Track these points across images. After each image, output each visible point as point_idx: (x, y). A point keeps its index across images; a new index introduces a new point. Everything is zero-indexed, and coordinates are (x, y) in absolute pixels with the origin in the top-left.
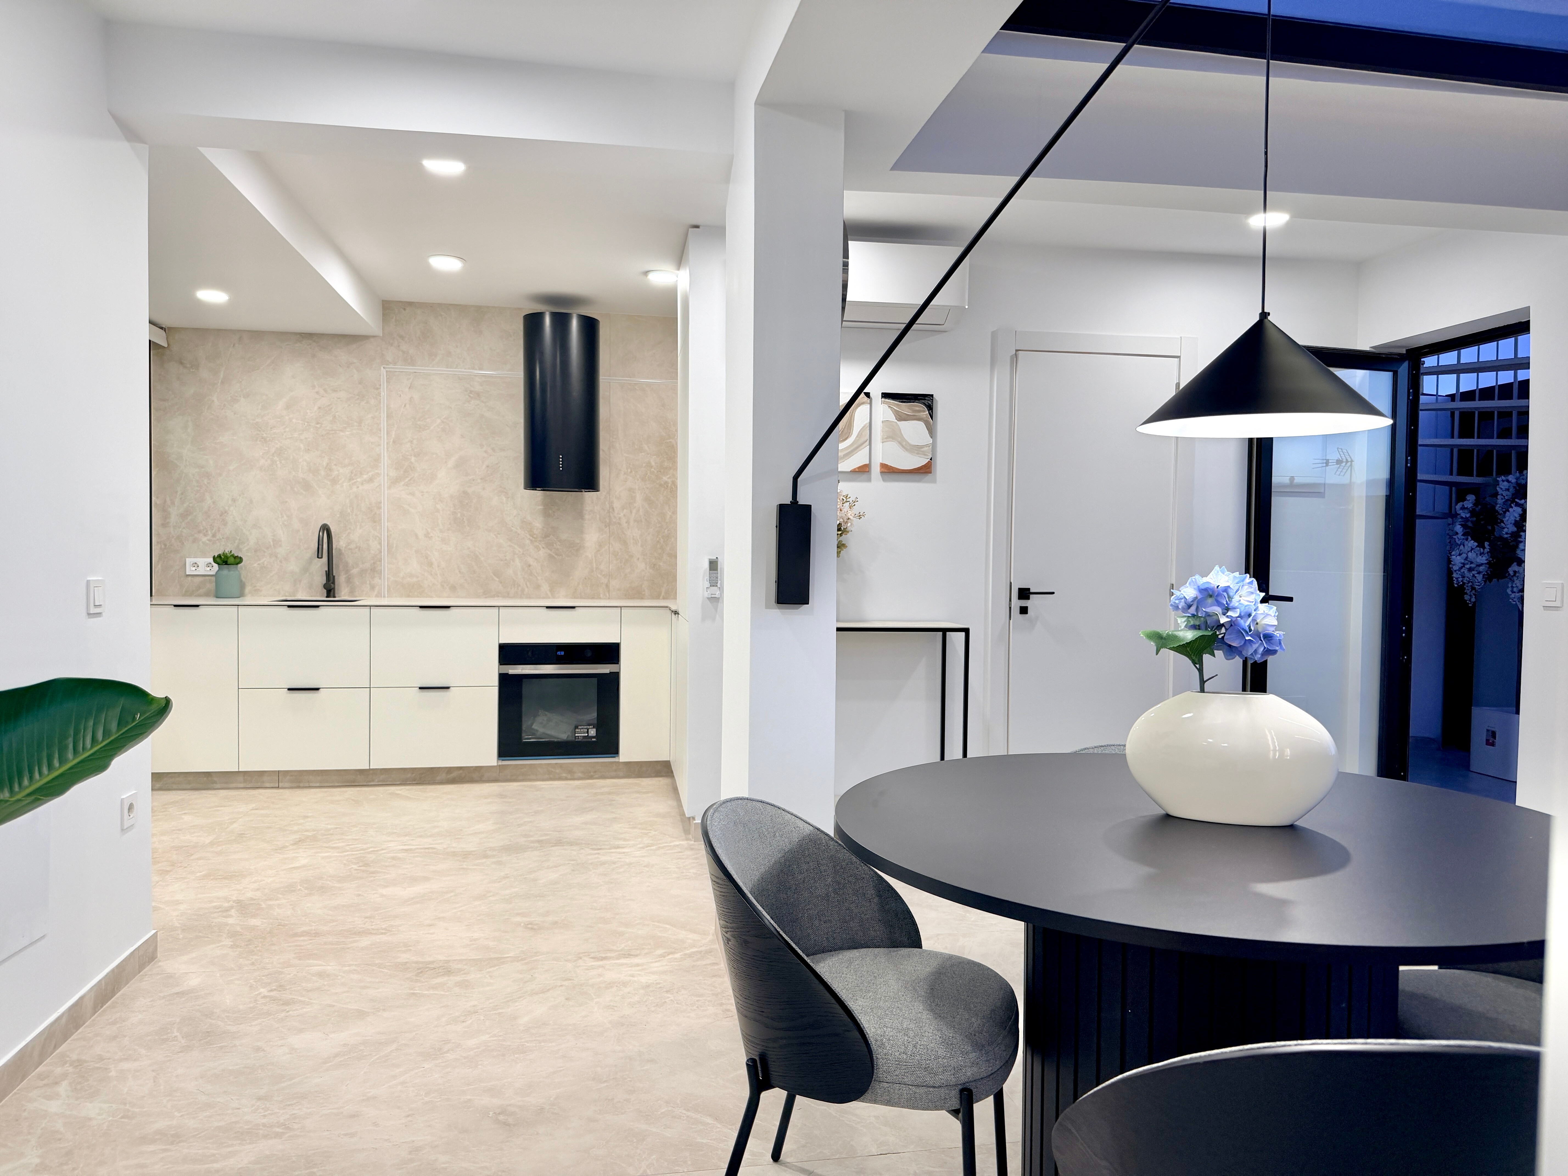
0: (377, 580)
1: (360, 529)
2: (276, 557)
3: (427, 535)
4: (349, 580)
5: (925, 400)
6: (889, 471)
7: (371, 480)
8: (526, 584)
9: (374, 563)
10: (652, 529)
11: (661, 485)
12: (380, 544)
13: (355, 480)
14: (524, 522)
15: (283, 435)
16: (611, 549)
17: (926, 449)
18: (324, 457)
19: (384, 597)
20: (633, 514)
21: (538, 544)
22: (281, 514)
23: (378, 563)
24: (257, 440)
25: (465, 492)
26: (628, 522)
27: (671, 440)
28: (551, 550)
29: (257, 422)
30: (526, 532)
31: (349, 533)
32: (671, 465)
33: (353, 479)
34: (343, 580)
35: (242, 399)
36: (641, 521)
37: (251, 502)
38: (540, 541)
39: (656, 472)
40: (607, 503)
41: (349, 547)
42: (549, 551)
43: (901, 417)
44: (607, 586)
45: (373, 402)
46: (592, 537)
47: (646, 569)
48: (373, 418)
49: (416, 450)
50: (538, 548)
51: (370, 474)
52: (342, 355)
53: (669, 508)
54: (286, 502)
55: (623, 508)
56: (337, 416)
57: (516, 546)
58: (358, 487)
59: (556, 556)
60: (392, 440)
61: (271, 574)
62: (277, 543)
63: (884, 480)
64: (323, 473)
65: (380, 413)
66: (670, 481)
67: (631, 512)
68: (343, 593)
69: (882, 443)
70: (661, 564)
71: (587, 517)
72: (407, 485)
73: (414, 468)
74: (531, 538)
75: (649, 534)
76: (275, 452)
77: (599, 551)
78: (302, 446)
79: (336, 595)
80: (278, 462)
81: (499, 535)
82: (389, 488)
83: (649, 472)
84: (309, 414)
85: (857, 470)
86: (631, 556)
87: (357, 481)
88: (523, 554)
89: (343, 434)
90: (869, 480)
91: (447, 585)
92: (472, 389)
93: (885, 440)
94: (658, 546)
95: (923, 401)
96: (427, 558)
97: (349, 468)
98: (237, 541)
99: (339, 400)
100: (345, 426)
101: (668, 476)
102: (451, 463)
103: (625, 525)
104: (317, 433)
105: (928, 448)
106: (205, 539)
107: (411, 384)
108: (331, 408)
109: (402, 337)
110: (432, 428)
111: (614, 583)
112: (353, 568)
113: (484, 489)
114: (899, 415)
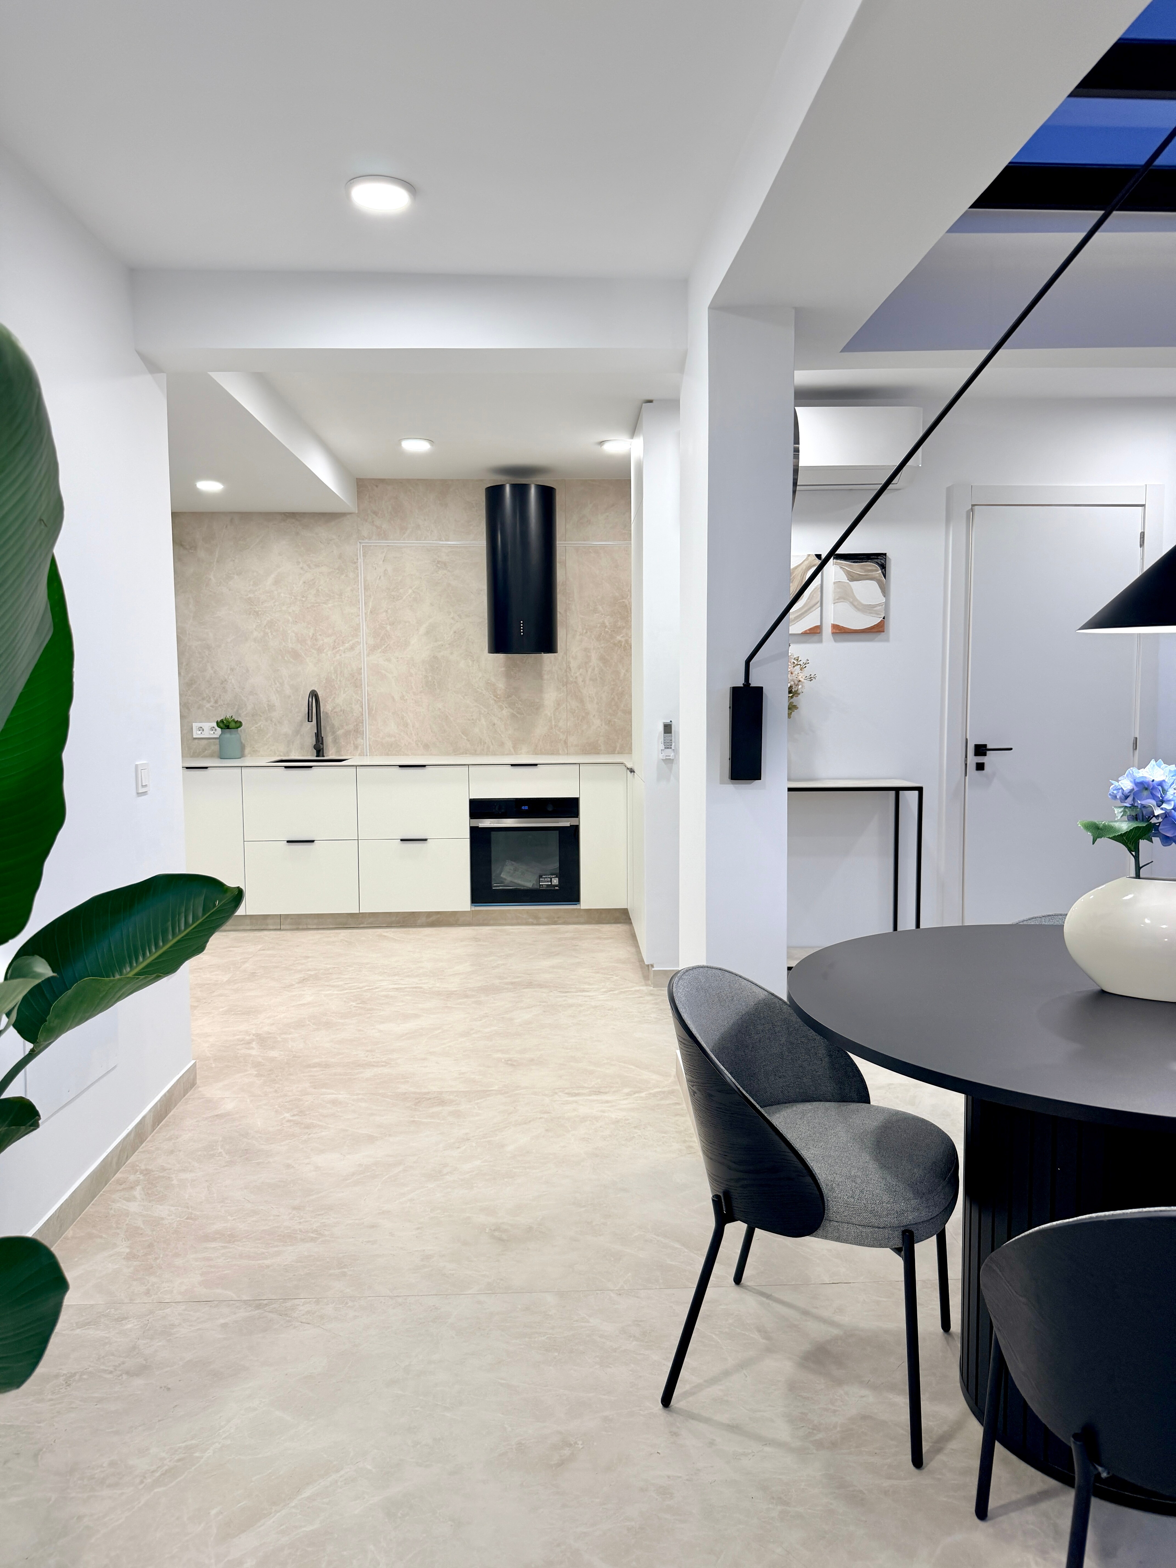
0: (360, 741)
1: (344, 693)
2: (271, 721)
3: (402, 698)
4: (335, 741)
5: (878, 559)
6: (840, 632)
7: (352, 648)
8: (491, 741)
9: (357, 725)
10: (607, 687)
11: (615, 644)
12: (362, 707)
13: (338, 649)
14: (489, 683)
15: (273, 608)
16: (569, 707)
17: (879, 608)
18: (310, 628)
19: (367, 755)
20: (589, 673)
21: (501, 704)
22: (274, 681)
23: (360, 724)
24: (250, 614)
25: (435, 657)
26: (584, 681)
27: (624, 600)
28: (513, 709)
29: (250, 598)
30: (491, 693)
31: (334, 698)
32: (624, 625)
33: (336, 648)
34: (331, 741)
35: (236, 577)
36: (597, 680)
37: (248, 671)
38: (504, 701)
39: (610, 631)
40: (564, 663)
41: (335, 710)
42: (511, 711)
43: (853, 578)
44: (566, 742)
45: (351, 575)
46: (551, 696)
47: (602, 725)
48: (352, 590)
49: (390, 619)
50: (501, 708)
51: (351, 643)
52: (322, 532)
53: (623, 666)
54: (278, 670)
55: (579, 668)
56: (320, 590)
57: (481, 707)
58: (341, 655)
59: (518, 715)
60: (369, 611)
61: (267, 737)
62: (271, 707)
63: (835, 641)
64: (309, 643)
65: (358, 585)
66: (623, 639)
67: (587, 671)
68: (330, 753)
69: (834, 604)
70: (616, 720)
71: (546, 677)
72: (384, 652)
73: (389, 636)
74: (495, 698)
75: (604, 692)
76: (267, 624)
77: (557, 709)
78: (290, 618)
79: (325, 755)
80: (270, 634)
81: (466, 697)
82: (368, 655)
83: (603, 632)
84: (295, 588)
85: (808, 632)
86: (588, 714)
87: (339, 650)
88: (488, 713)
89: (326, 606)
90: (821, 641)
91: (421, 744)
92: (440, 559)
93: (837, 601)
94: (613, 703)
95: (876, 560)
96: (403, 719)
97: (333, 637)
98: (236, 707)
99: (321, 574)
100: (328, 598)
101: (621, 636)
102: (422, 630)
103: (581, 683)
104: (303, 606)
105: (880, 607)
106: (208, 705)
107: (385, 557)
108: (315, 582)
109: (375, 513)
110: (405, 597)
111: (572, 740)
112: (339, 729)
113: (452, 653)
114: (851, 576)
